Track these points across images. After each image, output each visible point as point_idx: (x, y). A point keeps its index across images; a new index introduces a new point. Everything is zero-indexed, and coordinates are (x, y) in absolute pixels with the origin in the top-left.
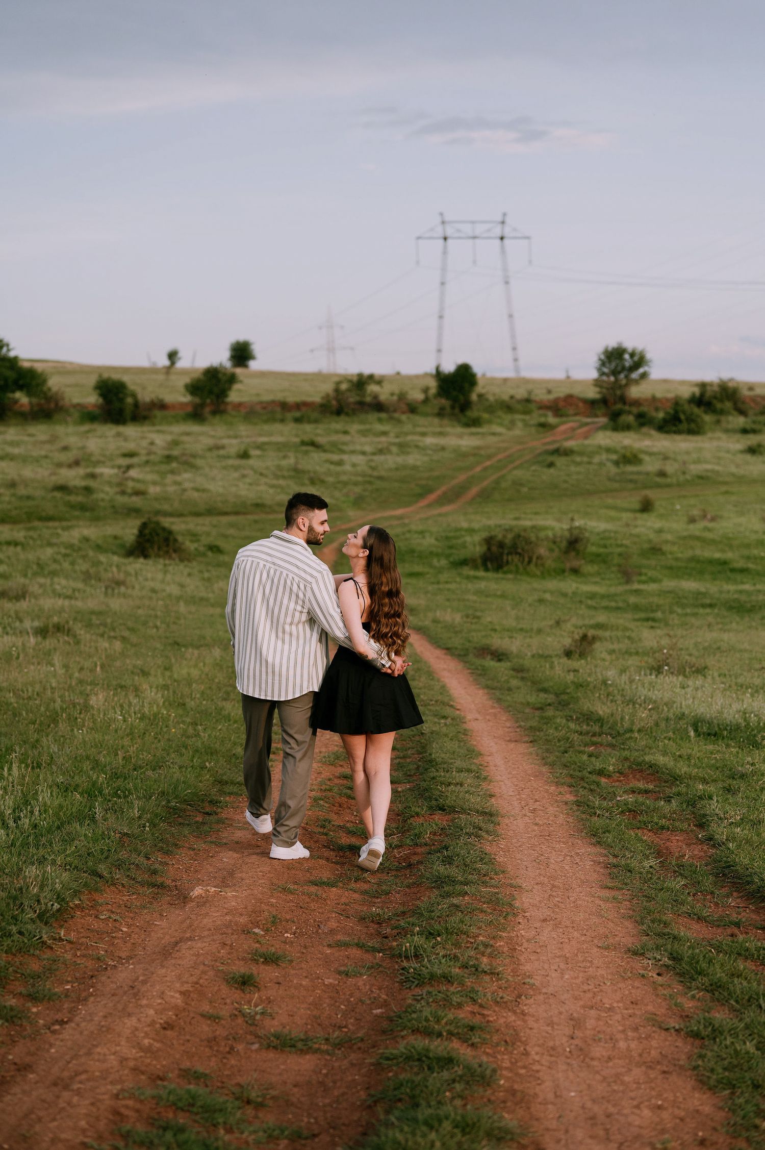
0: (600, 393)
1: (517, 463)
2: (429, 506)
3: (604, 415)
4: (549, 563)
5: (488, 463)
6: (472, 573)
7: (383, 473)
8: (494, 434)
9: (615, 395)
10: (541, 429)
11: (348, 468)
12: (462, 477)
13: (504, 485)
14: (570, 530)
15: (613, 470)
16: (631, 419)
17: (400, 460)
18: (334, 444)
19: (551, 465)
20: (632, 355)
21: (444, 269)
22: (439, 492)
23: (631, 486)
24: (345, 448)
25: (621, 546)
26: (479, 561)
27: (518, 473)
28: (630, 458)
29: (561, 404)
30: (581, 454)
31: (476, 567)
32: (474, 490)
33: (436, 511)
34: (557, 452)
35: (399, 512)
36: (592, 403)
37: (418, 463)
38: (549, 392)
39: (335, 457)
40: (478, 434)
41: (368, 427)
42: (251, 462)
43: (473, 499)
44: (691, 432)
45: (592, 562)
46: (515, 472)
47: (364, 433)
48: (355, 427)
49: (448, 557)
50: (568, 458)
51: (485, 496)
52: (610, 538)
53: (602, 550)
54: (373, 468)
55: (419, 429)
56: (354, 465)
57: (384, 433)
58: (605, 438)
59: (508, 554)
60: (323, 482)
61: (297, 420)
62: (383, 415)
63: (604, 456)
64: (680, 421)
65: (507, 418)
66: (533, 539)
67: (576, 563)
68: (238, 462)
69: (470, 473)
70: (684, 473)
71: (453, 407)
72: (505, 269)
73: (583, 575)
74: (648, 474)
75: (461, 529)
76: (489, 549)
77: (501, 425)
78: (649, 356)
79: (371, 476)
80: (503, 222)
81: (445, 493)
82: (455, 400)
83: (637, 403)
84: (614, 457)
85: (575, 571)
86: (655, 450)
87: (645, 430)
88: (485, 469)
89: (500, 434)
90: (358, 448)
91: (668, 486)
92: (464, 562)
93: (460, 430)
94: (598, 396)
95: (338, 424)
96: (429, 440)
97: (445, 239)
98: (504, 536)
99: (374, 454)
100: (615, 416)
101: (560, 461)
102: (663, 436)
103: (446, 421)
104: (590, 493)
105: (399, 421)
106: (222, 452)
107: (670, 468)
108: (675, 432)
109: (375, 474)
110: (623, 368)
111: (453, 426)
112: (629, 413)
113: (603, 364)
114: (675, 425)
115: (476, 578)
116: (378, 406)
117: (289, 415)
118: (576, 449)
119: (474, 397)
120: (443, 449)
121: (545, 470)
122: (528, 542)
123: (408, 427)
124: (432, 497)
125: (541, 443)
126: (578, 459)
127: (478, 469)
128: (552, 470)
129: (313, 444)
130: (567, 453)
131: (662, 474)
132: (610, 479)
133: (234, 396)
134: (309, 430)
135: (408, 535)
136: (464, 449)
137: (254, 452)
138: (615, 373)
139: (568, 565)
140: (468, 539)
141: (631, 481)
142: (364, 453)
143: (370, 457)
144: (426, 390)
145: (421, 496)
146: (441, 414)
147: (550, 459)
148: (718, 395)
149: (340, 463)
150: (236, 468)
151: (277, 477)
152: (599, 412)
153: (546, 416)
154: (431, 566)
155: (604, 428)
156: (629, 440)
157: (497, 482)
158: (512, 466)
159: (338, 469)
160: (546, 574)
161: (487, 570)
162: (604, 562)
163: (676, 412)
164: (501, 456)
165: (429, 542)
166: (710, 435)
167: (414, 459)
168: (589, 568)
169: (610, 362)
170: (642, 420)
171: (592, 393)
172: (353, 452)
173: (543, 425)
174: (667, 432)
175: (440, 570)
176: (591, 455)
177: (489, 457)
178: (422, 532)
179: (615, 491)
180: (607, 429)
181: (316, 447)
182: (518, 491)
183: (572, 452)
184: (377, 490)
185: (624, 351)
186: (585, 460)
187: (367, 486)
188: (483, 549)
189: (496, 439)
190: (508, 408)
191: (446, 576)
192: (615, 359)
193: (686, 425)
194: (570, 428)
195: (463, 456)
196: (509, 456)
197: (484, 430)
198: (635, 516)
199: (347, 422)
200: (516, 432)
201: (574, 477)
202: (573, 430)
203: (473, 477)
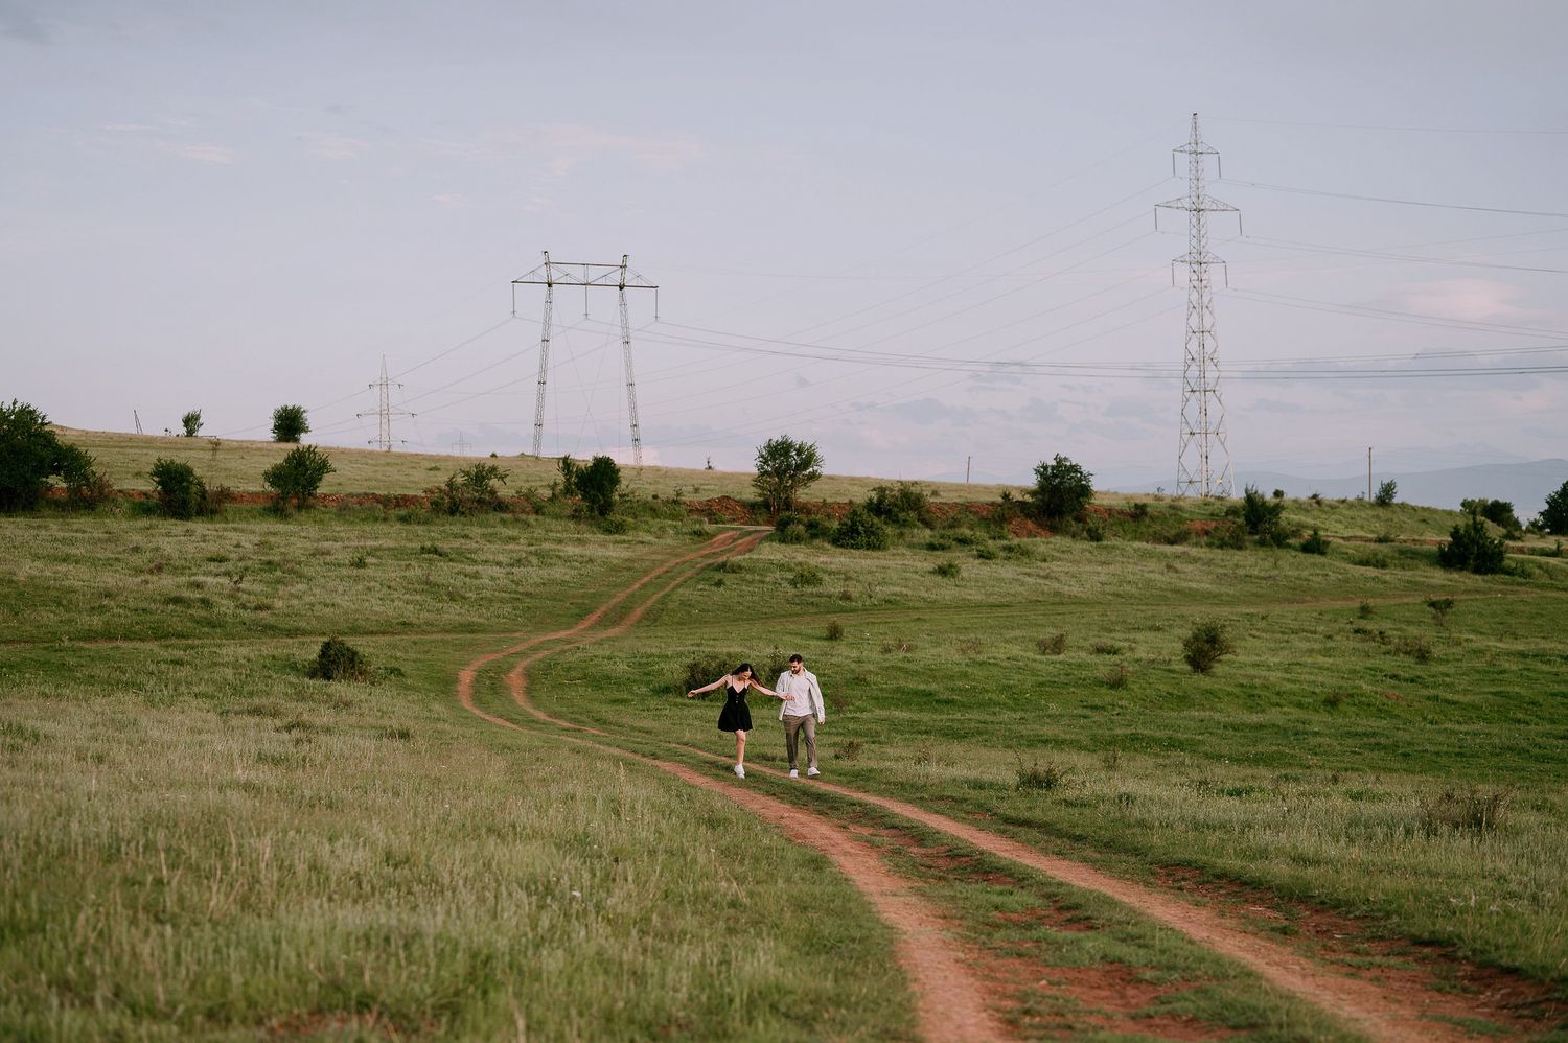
0: (760, 495)
1: (678, 581)
2: (591, 628)
3: (768, 523)
5: (646, 579)
6: (679, 700)
7: (530, 589)
8: (642, 543)
9: (779, 498)
10: (696, 538)
11: (486, 581)
12: (621, 595)
13: (671, 606)
14: (774, 657)
15: (791, 591)
16: (801, 527)
17: (543, 572)
18: (460, 552)
19: (719, 584)
20: (799, 452)
21: (547, 323)
22: (599, 613)
23: (813, 610)
24: (474, 557)
27: (685, 592)
28: (808, 578)
29: (715, 507)
30: (751, 570)
32: (639, 612)
33: (604, 635)
34: (722, 567)
35: (562, 634)
36: (752, 507)
37: (567, 578)
38: (697, 490)
39: (470, 569)
40: (624, 542)
41: (490, 530)
42: (370, 571)
43: (639, 621)
44: (870, 547)
46: (680, 591)
47: (489, 538)
48: (475, 530)
49: (648, 683)
50: (738, 575)
51: (653, 618)
54: (517, 583)
55: (554, 535)
56: (493, 578)
57: (514, 539)
58: (773, 552)
60: (464, 598)
61: (404, 520)
62: (507, 516)
63: (777, 575)
64: (859, 533)
65: (656, 523)
68: (354, 572)
69: (629, 591)
70: (870, 597)
71: (591, 510)
72: (625, 326)
74: (829, 596)
75: (652, 655)
76: (693, 676)
77: (649, 531)
78: (819, 453)
79: (516, 592)
80: (624, 267)
81: (606, 614)
82: (593, 500)
83: (805, 509)
84: (790, 575)
86: (834, 567)
87: (817, 542)
88: (644, 586)
89: (649, 543)
90: (491, 557)
91: (853, 611)
92: (666, 690)
93: (600, 537)
94: (759, 499)
95: (454, 526)
96: (571, 550)
97: (550, 285)
98: (708, 663)
99: (512, 565)
100: (782, 526)
101: (729, 578)
102: (840, 550)
103: (583, 527)
104: (767, 617)
105: (528, 524)
106: (328, 558)
107: (855, 590)
108: (852, 546)
109: (520, 589)
110: (789, 466)
111: (593, 532)
112: (799, 521)
113: (765, 462)
114: (852, 538)
115: (685, 705)
116: (500, 506)
117: (394, 513)
118: (743, 564)
119: (616, 497)
120: (591, 561)
121: (714, 589)
123: (539, 532)
124: (594, 617)
125: (698, 555)
126: (749, 577)
127: (637, 586)
128: (722, 590)
129: (435, 551)
130: (736, 569)
131: (846, 597)
132: (788, 601)
133: (322, 489)
134: (422, 534)
135: (596, 661)
136: (615, 562)
137: (370, 560)
138: (778, 472)
140: (662, 665)
141: (812, 604)
142: (499, 564)
143: (508, 569)
144: (553, 487)
145: (580, 617)
146: (576, 516)
147: (718, 576)
148: (899, 502)
149: (476, 576)
150: (357, 579)
151: (407, 591)
152: (760, 519)
153: (701, 522)
154: (631, 692)
155: (770, 538)
156: (801, 555)
157: (663, 601)
158: (674, 583)
159: (475, 582)
163: (853, 522)
164: (658, 571)
165: (622, 667)
166: (892, 550)
167: (559, 572)
169: (774, 459)
170: (814, 531)
171: (750, 494)
172: (486, 562)
173: (698, 533)
174: (842, 546)
175: (643, 698)
176: (763, 572)
177: (646, 572)
178: (609, 659)
179: (797, 615)
180: (772, 541)
181: (440, 555)
182: (689, 613)
183: (740, 567)
184: (529, 608)
185: (791, 446)
186: (757, 578)
187: (517, 604)
188: (685, 676)
189: (646, 549)
190: (654, 511)
191: (653, 703)
192: (781, 455)
193: (865, 539)
194: (730, 537)
195: (615, 569)
196: (667, 572)
197: (631, 538)
198: (826, 643)
199: (465, 525)
200: (669, 541)
201: (749, 598)
202: (735, 540)
203: (633, 595)
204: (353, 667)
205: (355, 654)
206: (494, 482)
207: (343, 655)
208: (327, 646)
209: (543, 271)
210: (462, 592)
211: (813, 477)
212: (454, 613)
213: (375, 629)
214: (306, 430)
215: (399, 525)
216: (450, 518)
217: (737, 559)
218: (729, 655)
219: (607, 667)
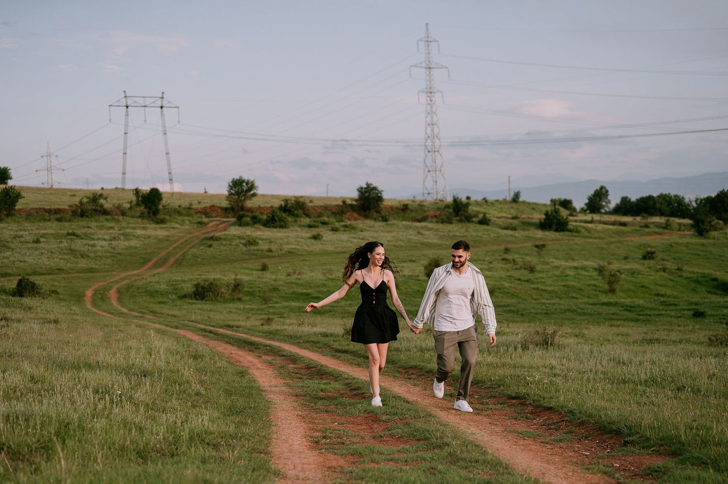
0: (229, 204)
1: (191, 245)
2: (150, 268)
3: (233, 217)
4: (227, 296)
5: (175, 245)
6: (191, 301)
7: (120, 251)
8: (174, 228)
9: (238, 205)
10: (199, 225)
11: (99, 248)
12: (164, 253)
13: (187, 257)
14: (235, 280)
15: (244, 248)
16: (248, 219)
17: (126, 243)
18: (86, 235)
19: (210, 246)
20: (247, 183)
21: (126, 125)
22: (153, 261)
23: (254, 257)
24: (93, 237)
25: (259, 287)
26: (193, 296)
27: (194, 251)
28: (252, 242)
29: (208, 210)
30: (225, 239)
31: (192, 299)
32: (172, 260)
33: (155, 272)
34: (212, 238)
35: (135, 272)
36: (226, 210)
37: (138, 245)
38: (199, 203)
39: (91, 242)
40: (165, 228)
41: (101, 224)
42: (42, 245)
43: (172, 265)
44: (281, 227)
45: (246, 295)
46: (192, 250)
47: (101, 228)
48: (93, 224)
49: (176, 294)
50: (219, 242)
51: (179, 263)
52: (253, 284)
53: (250, 289)
54: (114, 249)
55: (131, 225)
56: (102, 247)
57: (112, 228)
58: (235, 231)
59: (207, 292)
60: (88, 256)
61: (59, 220)
62: (109, 217)
63: (238, 241)
64: (276, 221)
65: (180, 218)
66: (219, 285)
67: (239, 296)
68: (35, 245)
69: (168, 251)
70: (281, 250)
71: (149, 213)
72: (164, 126)
73: (243, 301)
74: (262, 251)
75: (178, 281)
76: (197, 289)
77: (177, 223)
78: (256, 184)
79: (113, 253)
80: (162, 98)
81: (156, 262)
82: (150, 209)
83: (250, 210)
84: (244, 241)
85: (239, 299)
86: (264, 237)
87: (256, 225)
88: (175, 248)
89: (177, 228)
90: (101, 237)
91: (273, 257)
92: (185, 296)
93: (154, 226)
94: (229, 206)
95: (83, 222)
96: (139, 232)
97: (127, 107)
98: (204, 284)
99: (111, 240)
100: (240, 218)
101: (215, 244)
102: (267, 229)
103: (145, 221)
104: (234, 261)
105: (119, 221)
106: (22, 239)
107: (274, 247)
108: (273, 227)
109: (115, 251)
110: (243, 190)
111: (150, 224)
112: (248, 216)
113: (231, 188)
114: (273, 223)
115: (194, 303)
116: (105, 212)
117: (54, 217)
118: (222, 237)
119: (161, 207)
120: (149, 237)
121: (208, 248)
122: (217, 286)
123: (124, 224)
124: (151, 264)
125: (200, 233)
126: (224, 242)
127: (171, 248)
128: (211, 249)
129: (74, 234)
130: (218, 239)
131: (270, 250)
132: (243, 254)
133: (19, 206)
134: (68, 227)
135: (151, 284)
136: (161, 237)
137: (42, 240)
138: (238, 193)
139: (236, 297)
140: (183, 285)
141: (254, 254)
142: (105, 240)
143: (110, 242)
144: (131, 203)
145: (144, 263)
146: (142, 216)
147: (209, 242)
148: (294, 206)
149: (94, 246)
150: (36, 249)
151: (60, 254)
152: (229, 215)
153: (201, 218)
154: (168, 298)
155: (234, 224)
156: (249, 232)
157: (184, 255)
158: (189, 246)
159: (94, 249)
160: (226, 301)
161: (197, 300)
162: (252, 295)
163: (273, 216)
164: (181, 241)
165: (164, 286)
166: (291, 228)
167: (134, 243)
168: (245, 298)
169: (235, 187)
170: (255, 220)
171: (225, 204)
172: (99, 239)
173: (200, 223)
174: (268, 227)
175: (173, 301)
176: (231, 240)
177: (175, 242)
178: (158, 282)
179: (247, 260)
180: (235, 225)
181: (77, 236)
182: (196, 260)
183: (220, 238)
184: (120, 260)
185: (243, 181)
186: (228, 243)
187: (113, 258)
188: (194, 289)
189: (176, 231)
190: (179, 213)
191: (178, 303)
192: (238, 185)
193: (279, 223)
194: (215, 224)
195: (161, 241)
196: (186, 241)
197: (168, 226)
198: (260, 272)
199: (88, 221)
200: (187, 227)
201: (224, 252)
202: (217, 225)
203: (169, 253)
204: (33, 291)
205: (34, 284)
206: (102, 201)
207: (28, 285)
208: (21, 281)
209: (124, 100)
210: (87, 253)
211: (254, 195)
212: (83, 263)
213: (45, 272)
214: (11, 178)
215: (56, 223)
216: (81, 219)
217: (218, 234)
218: (214, 279)
219: (157, 287)
